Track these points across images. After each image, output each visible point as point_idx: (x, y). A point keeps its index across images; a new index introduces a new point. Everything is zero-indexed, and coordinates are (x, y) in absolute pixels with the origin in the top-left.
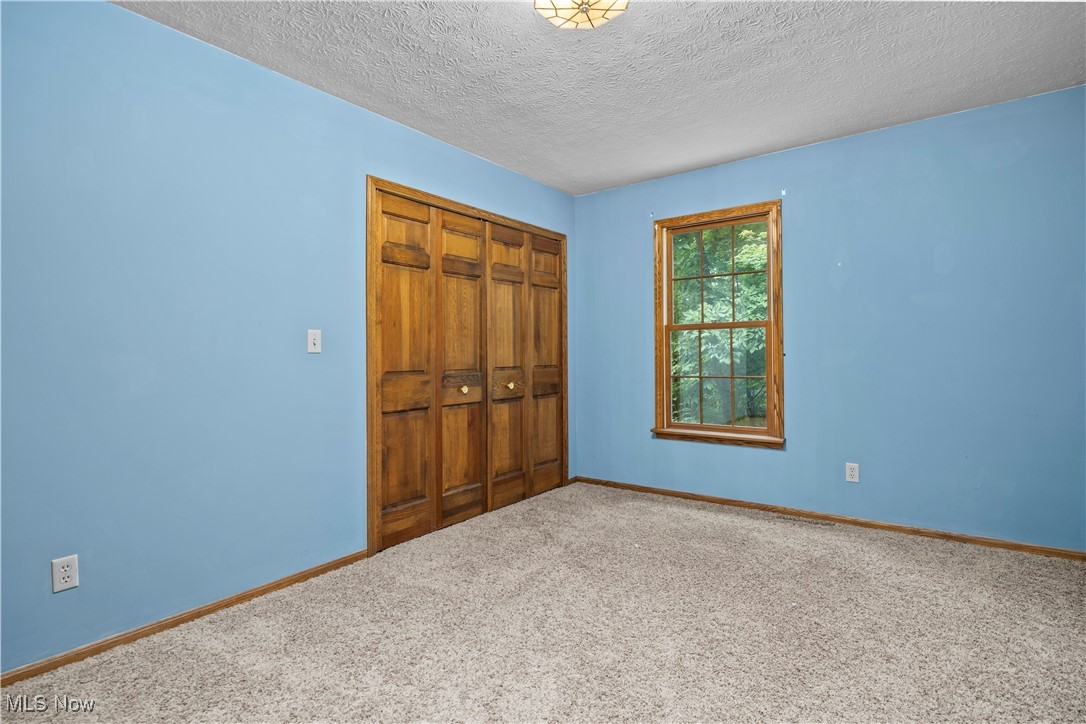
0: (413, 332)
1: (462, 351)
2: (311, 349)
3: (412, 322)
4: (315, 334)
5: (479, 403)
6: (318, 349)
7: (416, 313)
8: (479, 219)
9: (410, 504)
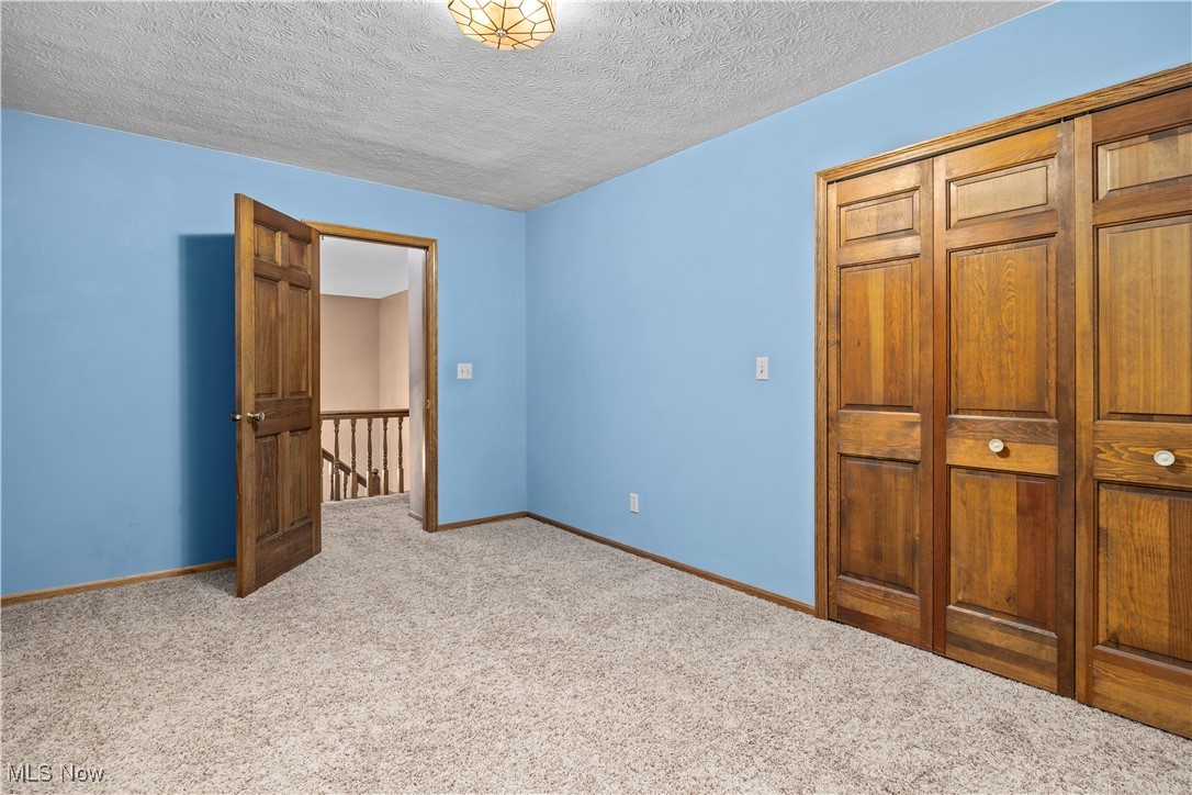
0: (890, 352)
1: (1001, 378)
2: (759, 376)
3: (888, 336)
4: (763, 361)
5: (1053, 477)
6: (765, 376)
7: (894, 324)
8: (1058, 121)
9: (883, 588)
